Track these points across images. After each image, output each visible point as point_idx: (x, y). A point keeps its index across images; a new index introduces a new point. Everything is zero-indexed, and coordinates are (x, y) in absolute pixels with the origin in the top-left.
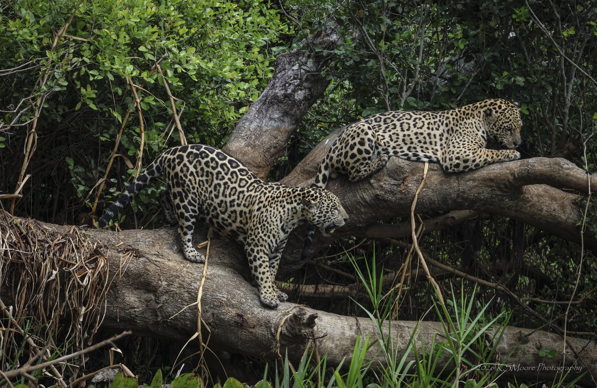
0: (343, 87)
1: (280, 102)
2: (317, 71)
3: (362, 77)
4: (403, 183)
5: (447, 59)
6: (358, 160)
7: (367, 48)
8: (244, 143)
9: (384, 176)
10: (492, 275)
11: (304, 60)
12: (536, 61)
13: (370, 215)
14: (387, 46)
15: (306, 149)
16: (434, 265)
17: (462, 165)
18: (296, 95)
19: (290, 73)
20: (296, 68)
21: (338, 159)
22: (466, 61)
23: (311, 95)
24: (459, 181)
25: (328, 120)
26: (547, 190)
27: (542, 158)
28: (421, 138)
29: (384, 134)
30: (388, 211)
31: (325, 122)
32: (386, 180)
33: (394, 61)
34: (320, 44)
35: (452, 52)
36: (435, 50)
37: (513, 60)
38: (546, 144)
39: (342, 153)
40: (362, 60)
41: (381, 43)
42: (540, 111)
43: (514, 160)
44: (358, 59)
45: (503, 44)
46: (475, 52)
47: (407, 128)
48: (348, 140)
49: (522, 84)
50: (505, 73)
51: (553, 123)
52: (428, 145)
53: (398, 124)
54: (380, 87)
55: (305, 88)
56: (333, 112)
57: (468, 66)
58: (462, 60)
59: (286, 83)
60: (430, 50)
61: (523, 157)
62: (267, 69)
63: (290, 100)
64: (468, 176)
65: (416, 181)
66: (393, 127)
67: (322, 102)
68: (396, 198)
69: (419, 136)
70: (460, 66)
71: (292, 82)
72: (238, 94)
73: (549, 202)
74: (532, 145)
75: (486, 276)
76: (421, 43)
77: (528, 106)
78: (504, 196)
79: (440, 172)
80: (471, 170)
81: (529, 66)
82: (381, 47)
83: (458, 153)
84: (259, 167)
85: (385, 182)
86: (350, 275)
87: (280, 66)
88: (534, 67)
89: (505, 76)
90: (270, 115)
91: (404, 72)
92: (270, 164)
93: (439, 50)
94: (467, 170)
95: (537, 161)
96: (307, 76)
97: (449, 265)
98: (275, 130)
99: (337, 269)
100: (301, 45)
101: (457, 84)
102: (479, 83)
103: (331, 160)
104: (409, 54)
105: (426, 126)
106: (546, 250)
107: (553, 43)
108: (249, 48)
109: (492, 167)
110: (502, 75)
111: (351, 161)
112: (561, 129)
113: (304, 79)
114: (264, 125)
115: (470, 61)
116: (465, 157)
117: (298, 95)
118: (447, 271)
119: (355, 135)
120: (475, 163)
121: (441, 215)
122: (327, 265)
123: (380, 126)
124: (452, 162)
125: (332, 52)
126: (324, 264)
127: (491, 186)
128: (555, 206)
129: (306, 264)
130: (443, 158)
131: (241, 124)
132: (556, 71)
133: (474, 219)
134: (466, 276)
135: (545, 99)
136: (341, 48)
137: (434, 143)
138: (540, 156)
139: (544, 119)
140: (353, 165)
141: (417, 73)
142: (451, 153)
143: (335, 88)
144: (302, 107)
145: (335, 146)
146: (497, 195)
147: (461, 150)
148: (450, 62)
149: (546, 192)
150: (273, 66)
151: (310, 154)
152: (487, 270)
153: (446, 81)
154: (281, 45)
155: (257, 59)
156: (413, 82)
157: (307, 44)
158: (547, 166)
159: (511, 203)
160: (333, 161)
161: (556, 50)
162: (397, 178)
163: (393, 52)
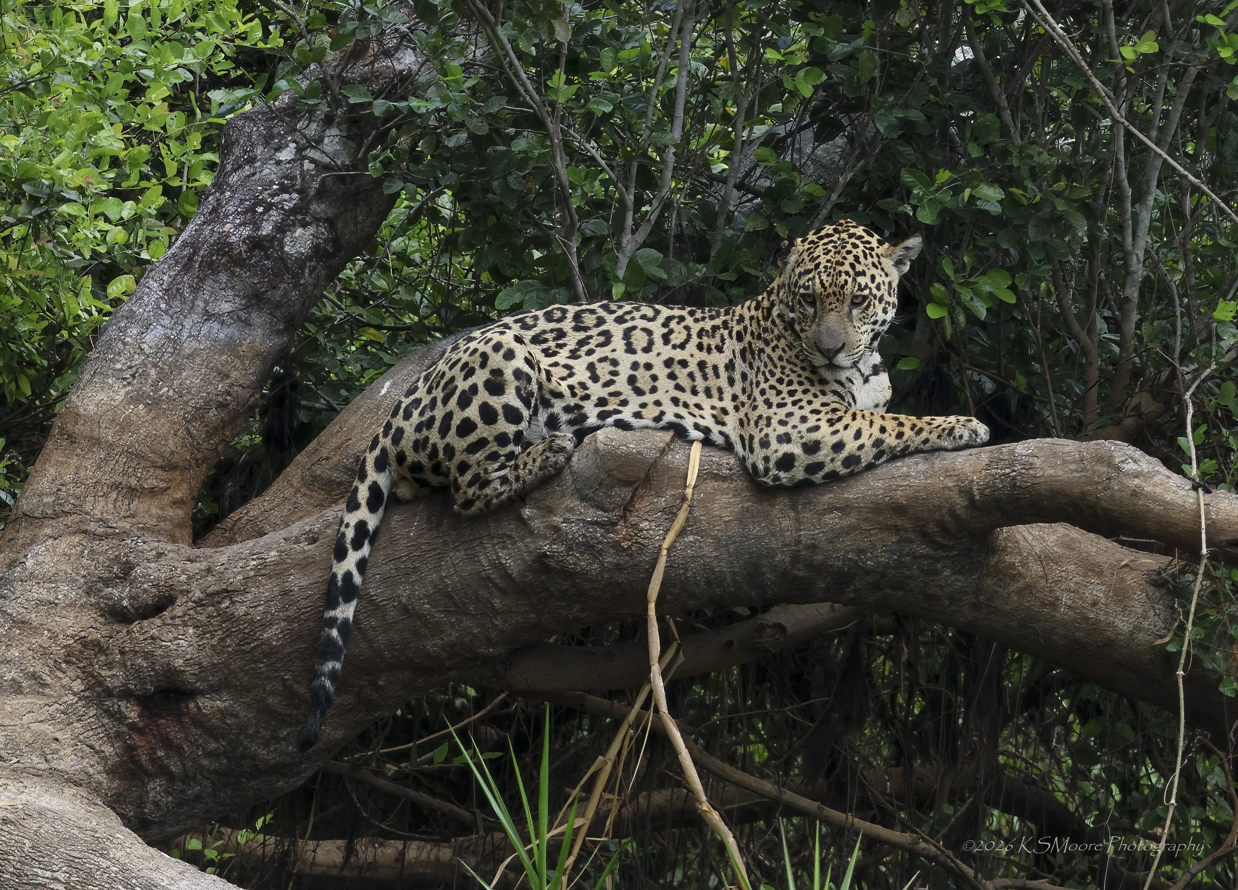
0: (435, 216)
1: (238, 262)
2: (354, 167)
3: (495, 183)
4: (624, 517)
5: (759, 130)
6: (482, 443)
7: (512, 94)
8: (123, 392)
9: (563, 496)
10: (901, 809)
11: (313, 130)
12: (1038, 136)
13: (519, 618)
14: (574, 88)
15: (320, 411)
16: (722, 778)
17: (803, 459)
18: (287, 240)
19: (269, 171)
20: (286, 155)
21: (418, 436)
22: (821, 137)
23: (335, 241)
24: (798, 512)
25: (390, 322)
26: (1073, 540)
27: (1056, 440)
28: (682, 374)
29: (571, 362)
30: (577, 607)
31: (378, 327)
32: (571, 510)
33: (594, 134)
34: (364, 80)
35: (778, 107)
36: (725, 103)
37: (968, 134)
38: (1068, 395)
39: (432, 419)
40: (497, 131)
41: (555, 77)
42: (1049, 293)
43: (967, 446)
44: (483, 129)
45: (934, 82)
46: (849, 108)
47: (645, 344)
48: (453, 379)
49: (995, 209)
50: (944, 175)
51: (1090, 331)
52: (701, 398)
53: (617, 331)
54: (549, 218)
55: (317, 220)
56: (402, 294)
57: (824, 150)
58: (808, 134)
59: (256, 205)
60: (706, 102)
61: (998, 436)
62: (194, 160)
63: (268, 258)
64: (827, 498)
65: (663, 511)
66: (602, 339)
67: (369, 264)
68: (602, 564)
69: (677, 369)
70: (800, 151)
71: (276, 199)
72: (104, 233)
73: (1078, 579)
74: (1025, 402)
75: (881, 809)
76: (678, 80)
77: (1013, 277)
78: (938, 560)
79: (740, 484)
80: (833, 477)
81: (1015, 153)
82: (556, 91)
83: (782, 423)
84: (170, 467)
85: (568, 515)
86: (455, 808)
87: (237, 151)
88: (1032, 157)
89: (943, 184)
90: (207, 303)
91: (626, 168)
92: (205, 459)
93: (736, 103)
94: (818, 477)
95: (1041, 449)
96: (323, 180)
97: (768, 776)
98: (222, 352)
99: (417, 790)
100: (304, 85)
101: (791, 208)
102: (861, 207)
103: (396, 440)
104: (642, 114)
105: (695, 340)
106: (1068, 729)
107: (1088, 81)
108: (136, 90)
109: (902, 467)
110: (933, 181)
111: (460, 444)
112: (1116, 349)
113: (312, 192)
114: (185, 334)
115: (831, 137)
116: (804, 433)
117: (294, 241)
118: (762, 795)
119: (475, 362)
120: (844, 454)
121: (739, 618)
122: (384, 775)
123: (561, 334)
124: (769, 452)
125: (403, 104)
126: (376, 773)
127: (897, 529)
128: (1097, 590)
129: (316, 775)
130: (742, 438)
131: (112, 332)
132: (1099, 169)
133: (844, 633)
134: (821, 809)
135: (1066, 255)
136: (431, 92)
137: (715, 392)
138: (1049, 435)
139: (1062, 317)
140: (465, 457)
141: (669, 174)
142: (763, 422)
143: (412, 220)
144: (307, 278)
145: (412, 398)
146: (916, 557)
147: (790, 415)
148: (771, 141)
149: (1068, 547)
150: (213, 150)
151: (333, 427)
152: (884, 794)
153: (759, 200)
154: (240, 82)
155: (164, 128)
156: (655, 203)
157: (323, 81)
158: (1073, 467)
159: (960, 582)
160: (403, 442)
161: (1101, 103)
162: (606, 502)
163: (593, 107)
